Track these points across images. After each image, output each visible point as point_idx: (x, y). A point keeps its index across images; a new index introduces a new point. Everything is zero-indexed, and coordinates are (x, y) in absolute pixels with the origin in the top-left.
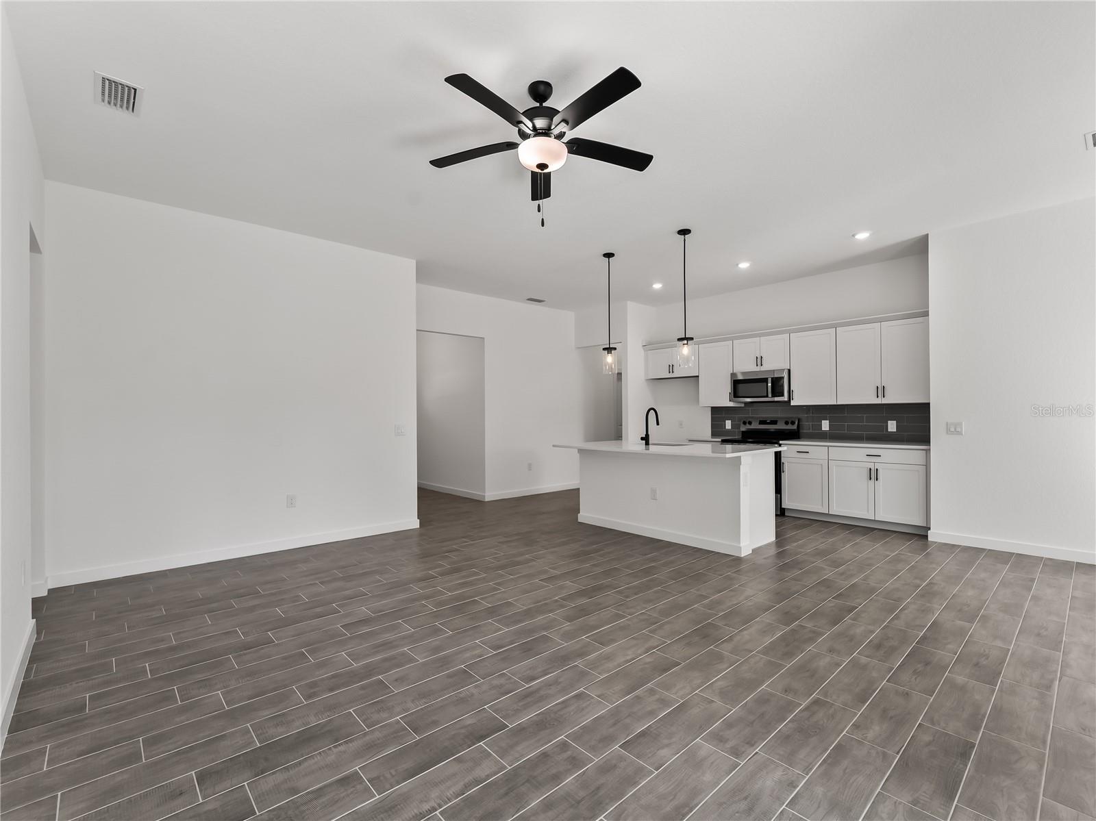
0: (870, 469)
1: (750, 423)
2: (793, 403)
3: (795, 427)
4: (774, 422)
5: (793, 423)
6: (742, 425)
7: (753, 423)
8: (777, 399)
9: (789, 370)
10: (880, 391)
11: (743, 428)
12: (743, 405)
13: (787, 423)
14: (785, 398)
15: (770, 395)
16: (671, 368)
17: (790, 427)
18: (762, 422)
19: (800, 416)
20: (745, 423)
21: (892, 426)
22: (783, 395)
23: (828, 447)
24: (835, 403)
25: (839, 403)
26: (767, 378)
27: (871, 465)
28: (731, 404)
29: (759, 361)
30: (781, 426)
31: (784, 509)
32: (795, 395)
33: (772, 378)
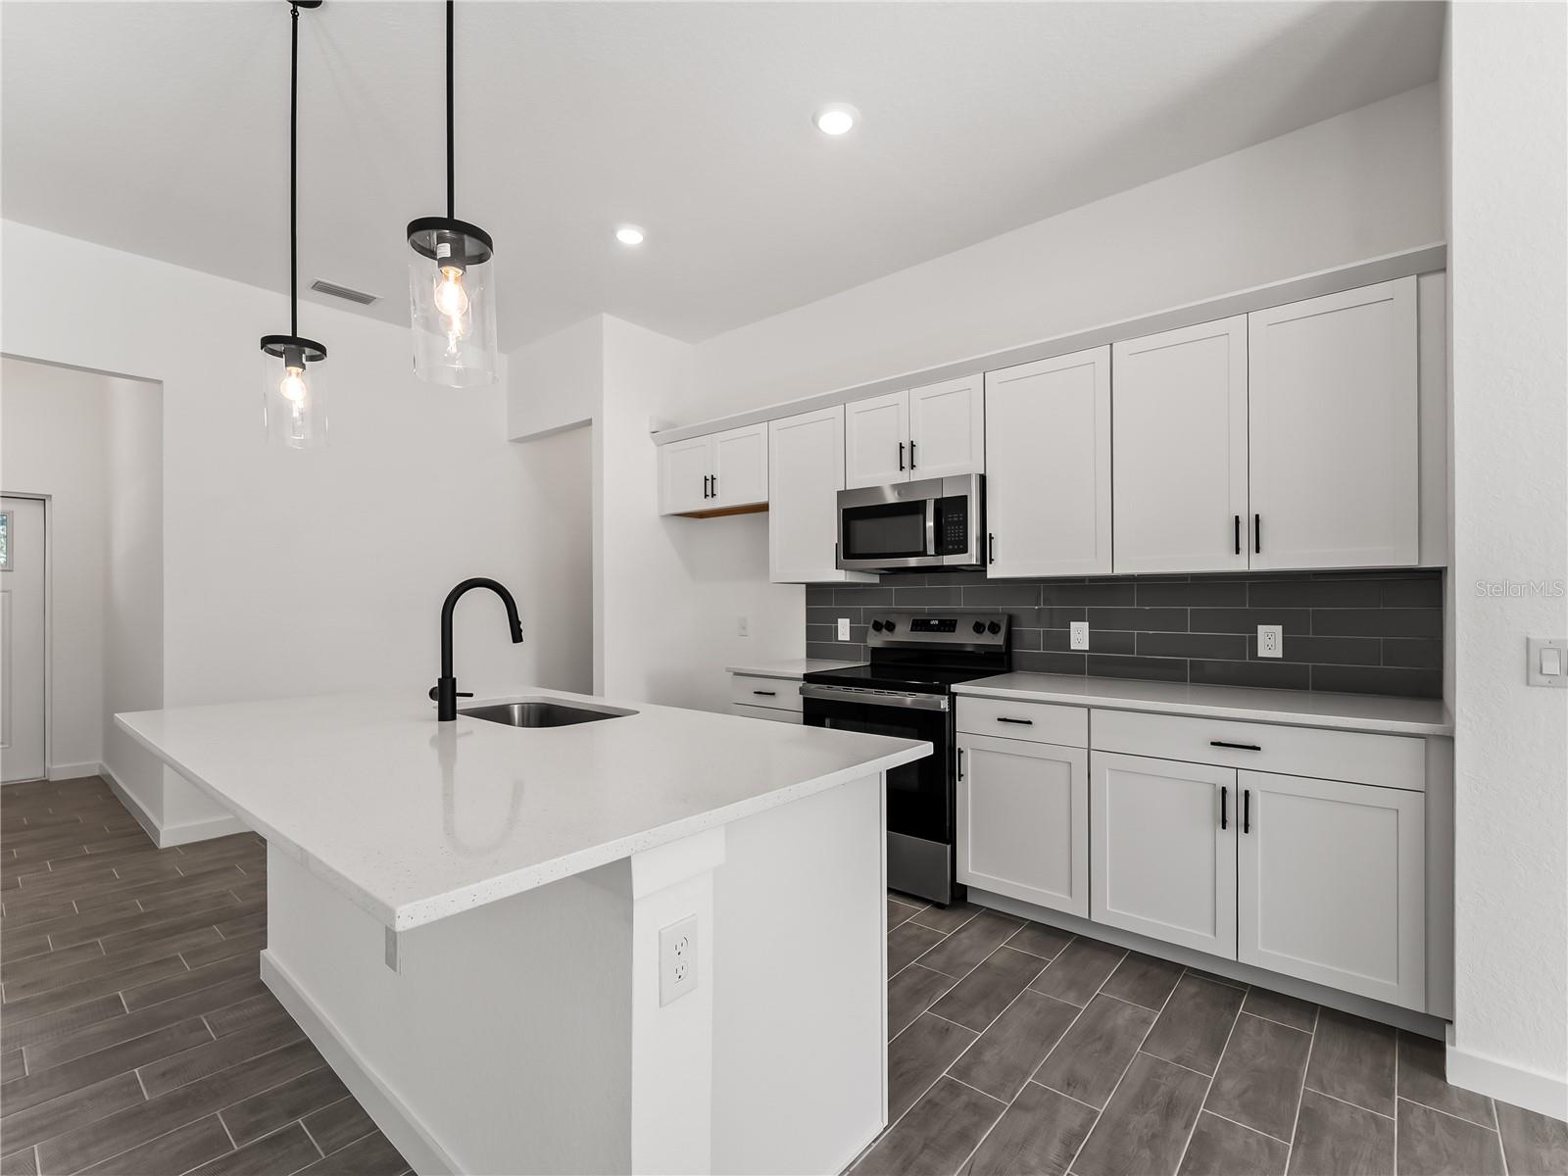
0: (1224, 789)
1: (890, 627)
2: (993, 572)
3: (998, 640)
4: (948, 625)
5: (994, 628)
6: (871, 630)
7: (899, 628)
8: (949, 560)
9: (983, 479)
10: (1248, 531)
11: (876, 640)
12: (876, 579)
13: (978, 628)
14: (972, 557)
15: (931, 550)
16: (710, 485)
17: (987, 639)
18: (920, 625)
19: (1013, 608)
20: (877, 627)
21: (1270, 641)
22: (965, 550)
23: (1089, 708)
24: (1107, 572)
25: (1119, 571)
26: (925, 501)
27: (1227, 779)
28: (841, 576)
29: (907, 454)
30: (964, 637)
31: (965, 887)
32: (999, 550)
33: (937, 501)
